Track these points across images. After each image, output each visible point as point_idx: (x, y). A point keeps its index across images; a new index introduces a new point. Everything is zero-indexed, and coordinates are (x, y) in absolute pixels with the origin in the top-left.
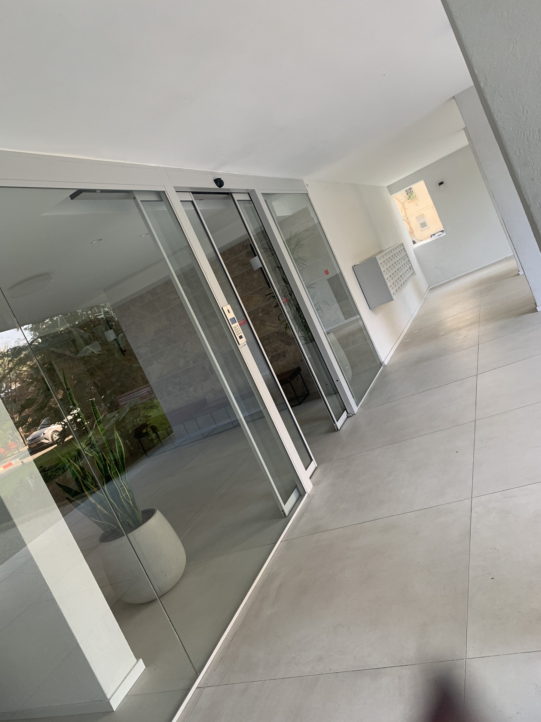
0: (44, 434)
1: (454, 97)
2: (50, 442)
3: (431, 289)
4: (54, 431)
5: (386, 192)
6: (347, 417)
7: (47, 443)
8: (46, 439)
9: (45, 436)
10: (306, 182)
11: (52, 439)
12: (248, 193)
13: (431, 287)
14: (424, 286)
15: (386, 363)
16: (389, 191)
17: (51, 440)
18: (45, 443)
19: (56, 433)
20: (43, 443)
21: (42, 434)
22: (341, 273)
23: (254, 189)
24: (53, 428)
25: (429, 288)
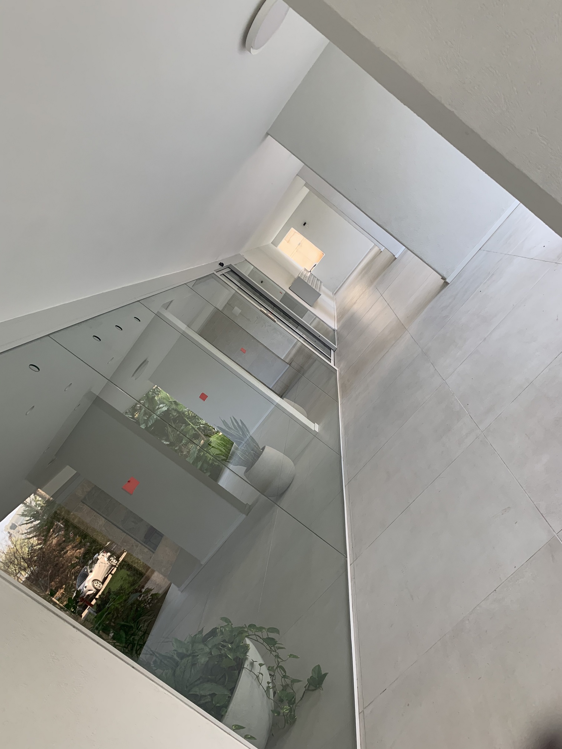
0: (86, 587)
1: (297, 175)
2: (94, 592)
3: (335, 294)
4: (93, 581)
5: (272, 246)
6: (334, 352)
7: (92, 594)
8: (89, 590)
9: (88, 588)
10: (242, 254)
11: (95, 588)
12: (229, 267)
13: (334, 293)
14: (330, 294)
15: (336, 328)
16: (274, 245)
17: (94, 590)
18: (91, 594)
19: (95, 582)
20: (88, 595)
21: (84, 588)
22: (286, 292)
23: (230, 264)
24: (91, 579)
25: (334, 294)
